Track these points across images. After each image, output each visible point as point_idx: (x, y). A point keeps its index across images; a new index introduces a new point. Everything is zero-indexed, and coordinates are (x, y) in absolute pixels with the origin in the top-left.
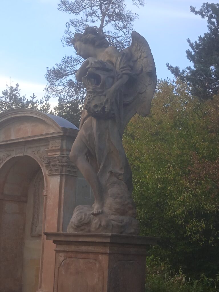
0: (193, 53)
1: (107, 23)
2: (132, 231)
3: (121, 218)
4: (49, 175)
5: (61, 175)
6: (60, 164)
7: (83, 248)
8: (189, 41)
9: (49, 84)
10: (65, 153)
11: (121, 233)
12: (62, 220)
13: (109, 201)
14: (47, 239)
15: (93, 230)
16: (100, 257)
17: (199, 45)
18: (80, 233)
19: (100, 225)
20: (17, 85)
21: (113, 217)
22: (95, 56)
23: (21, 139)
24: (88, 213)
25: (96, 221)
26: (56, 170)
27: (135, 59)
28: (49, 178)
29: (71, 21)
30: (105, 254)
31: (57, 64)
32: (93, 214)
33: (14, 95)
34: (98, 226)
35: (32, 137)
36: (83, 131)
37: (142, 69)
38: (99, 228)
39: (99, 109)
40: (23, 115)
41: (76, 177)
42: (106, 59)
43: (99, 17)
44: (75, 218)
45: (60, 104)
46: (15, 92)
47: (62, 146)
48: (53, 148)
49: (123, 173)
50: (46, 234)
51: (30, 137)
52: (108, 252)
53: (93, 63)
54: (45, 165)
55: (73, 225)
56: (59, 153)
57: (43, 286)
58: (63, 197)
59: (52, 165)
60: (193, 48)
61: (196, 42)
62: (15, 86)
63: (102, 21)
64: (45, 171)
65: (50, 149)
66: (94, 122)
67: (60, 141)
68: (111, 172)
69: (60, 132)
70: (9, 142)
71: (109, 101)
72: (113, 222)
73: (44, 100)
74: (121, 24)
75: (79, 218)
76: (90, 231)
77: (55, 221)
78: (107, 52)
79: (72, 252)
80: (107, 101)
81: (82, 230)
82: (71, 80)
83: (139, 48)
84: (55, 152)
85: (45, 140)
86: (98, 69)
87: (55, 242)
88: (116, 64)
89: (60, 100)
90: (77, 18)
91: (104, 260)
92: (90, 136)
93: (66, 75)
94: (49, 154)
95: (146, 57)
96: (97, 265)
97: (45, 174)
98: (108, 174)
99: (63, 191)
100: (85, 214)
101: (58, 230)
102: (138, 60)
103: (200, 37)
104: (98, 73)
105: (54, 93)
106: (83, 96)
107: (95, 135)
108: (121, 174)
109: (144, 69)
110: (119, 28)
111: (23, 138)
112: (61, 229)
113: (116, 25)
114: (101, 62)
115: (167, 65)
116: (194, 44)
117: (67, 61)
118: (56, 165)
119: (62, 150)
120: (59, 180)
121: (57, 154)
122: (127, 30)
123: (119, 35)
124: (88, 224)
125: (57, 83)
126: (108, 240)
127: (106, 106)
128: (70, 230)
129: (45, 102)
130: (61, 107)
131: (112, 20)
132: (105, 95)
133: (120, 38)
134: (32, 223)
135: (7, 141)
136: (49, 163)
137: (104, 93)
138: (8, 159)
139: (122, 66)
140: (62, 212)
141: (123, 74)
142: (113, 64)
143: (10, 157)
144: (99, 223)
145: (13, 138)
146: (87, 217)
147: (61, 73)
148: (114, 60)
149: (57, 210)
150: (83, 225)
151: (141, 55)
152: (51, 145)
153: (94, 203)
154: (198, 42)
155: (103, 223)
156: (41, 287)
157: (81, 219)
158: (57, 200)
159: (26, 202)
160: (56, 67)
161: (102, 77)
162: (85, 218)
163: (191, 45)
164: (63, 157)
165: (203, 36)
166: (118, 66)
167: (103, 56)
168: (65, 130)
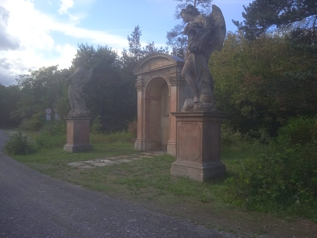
0: (246, 13)
1: (198, 4)
2: (214, 110)
3: (208, 104)
4: (171, 86)
5: (177, 86)
6: (177, 80)
7: (190, 119)
8: (244, 6)
9: (168, 41)
10: (178, 74)
11: (209, 111)
12: (178, 108)
13: (202, 96)
14: (172, 116)
15: (195, 110)
16: (198, 123)
17: (250, 8)
18: (188, 112)
19: (198, 108)
20: (153, 42)
21: (204, 104)
22: (193, 20)
23: (156, 68)
24: (192, 102)
25: (196, 106)
26: (175, 83)
27: (214, 20)
28: (171, 87)
29: (178, 5)
30: (201, 121)
31: (172, 30)
32: (194, 102)
33: (152, 48)
34: (197, 108)
35: (162, 67)
36: (188, 61)
37: (218, 25)
38: (197, 109)
39: (196, 49)
40: (157, 56)
41: (184, 86)
42: (199, 21)
43: (193, 2)
44: (185, 105)
45: (173, 51)
46: (152, 46)
47: (177, 71)
48: (173, 72)
49: (208, 81)
50: (172, 113)
51: (161, 67)
52: (202, 120)
53: (192, 24)
54: (169, 81)
55: (185, 109)
56: (175, 74)
57: (171, 138)
58: (178, 96)
59: (173, 81)
60: (246, 10)
61: (248, 7)
62: (152, 43)
63: (195, 4)
64: (169, 84)
65: (171, 72)
66: (193, 56)
67: (176, 68)
68: (203, 82)
69: (176, 64)
70: (151, 71)
71: (201, 44)
72: (204, 106)
73: (165, 49)
74: (205, 4)
75: (187, 105)
76: (193, 111)
77: (175, 108)
78: (199, 18)
79: (185, 121)
80: (200, 44)
81: (189, 111)
82: (179, 37)
83: (216, 13)
84: (173, 74)
85: (168, 69)
86: (194, 27)
87: (176, 117)
88: (204, 23)
89: (174, 49)
90: (181, 3)
91: (200, 124)
92: (192, 63)
93: (177, 35)
94: (170, 75)
95: (220, 18)
96: (197, 127)
97: (169, 85)
98: (201, 83)
99: (178, 93)
100: (190, 103)
101: (177, 111)
102: (216, 20)
103: (250, 4)
104: (195, 29)
105: (171, 45)
106: (186, 46)
107: (194, 62)
108: (207, 82)
109: (219, 25)
110: (204, 6)
111: (158, 68)
112: (178, 111)
113: (203, 5)
114: (196, 23)
115: (232, 20)
116: (247, 8)
117: (177, 28)
118: (174, 80)
119: (177, 73)
120: (176, 88)
121: (175, 75)
122: (208, 8)
123: (204, 11)
124: (192, 107)
125: (172, 40)
126: (202, 115)
127: (199, 47)
128: (183, 111)
129: (166, 50)
130: (174, 53)
131: (200, 3)
132: (199, 41)
133: (205, 12)
134: (164, 110)
135: (150, 70)
136: (171, 80)
137: (198, 40)
138: (151, 79)
139: (207, 24)
140: (178, 104)
141: (208, 29)
142: (202, 24)
143: (152, 78)
144: (197, 107)
145: (153, 68)
146: (191, 104)
147: (175, 34)
148: (203, 22)
149: (176, 103)
150: (189, 108)
151: (217, 18)
152: (171, 71)
153: (194, 97)
154: (249, 7)
155: (199, 107)
156: (170, 139)
157: (188, 105)
158: (176, 98)
159: (161, 100)
160: (171, 31)
161: (197, 31)
162: (190, 104)
163: (245, 9)
164: (178, 76)
165: (251, 3)
166: (205, 25)
167: (197, 20)
168: (178, 62)
